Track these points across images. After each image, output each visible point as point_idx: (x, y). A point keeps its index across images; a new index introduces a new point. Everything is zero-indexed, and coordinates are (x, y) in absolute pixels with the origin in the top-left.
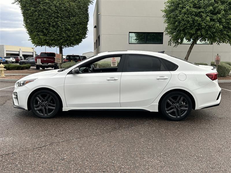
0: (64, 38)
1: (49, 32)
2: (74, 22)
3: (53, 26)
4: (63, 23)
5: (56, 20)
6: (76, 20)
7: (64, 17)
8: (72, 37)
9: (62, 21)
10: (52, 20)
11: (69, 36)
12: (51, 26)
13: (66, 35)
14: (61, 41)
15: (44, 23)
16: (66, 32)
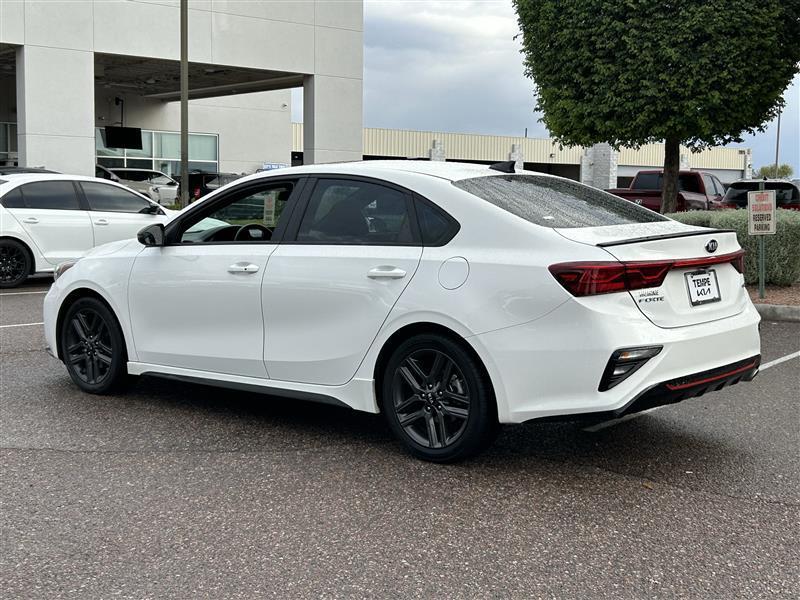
0: (654, 103)
1: (593, 82)
2: (699, 30)
3: (610, 56)
4: (649, 39)
5: (618, 25)
6: (708, 16)
7: (652, 9)
8: (690, 98)
9: (645, 30)
10: (602, 28)
11: (675, 96)
12: (600, 58)
13: (660, 91)
14: (641, 118)
15: (577, 46)
16: (662, 76)
